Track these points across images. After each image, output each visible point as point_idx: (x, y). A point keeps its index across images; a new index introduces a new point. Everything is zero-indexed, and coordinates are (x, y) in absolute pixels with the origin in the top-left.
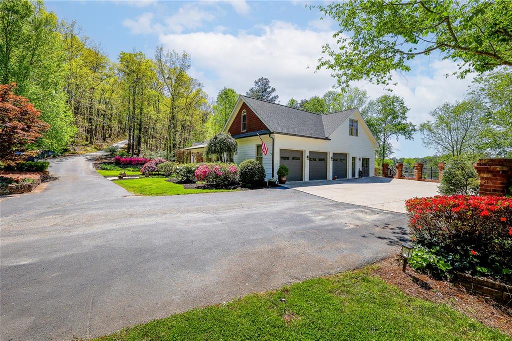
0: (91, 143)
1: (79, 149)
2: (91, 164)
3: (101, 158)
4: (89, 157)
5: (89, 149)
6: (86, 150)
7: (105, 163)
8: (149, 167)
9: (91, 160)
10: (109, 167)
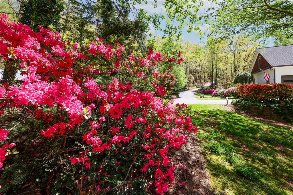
0: (195, 85)
1: (190, 88)
2: (193, 93)
3: (197, 91)
4: (192, 91)
5: (194, 87)
6: (193, 88)
7: (198, 93)
8: (215, 93)
9: (193, 92)
10: (199, 94)
